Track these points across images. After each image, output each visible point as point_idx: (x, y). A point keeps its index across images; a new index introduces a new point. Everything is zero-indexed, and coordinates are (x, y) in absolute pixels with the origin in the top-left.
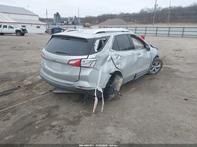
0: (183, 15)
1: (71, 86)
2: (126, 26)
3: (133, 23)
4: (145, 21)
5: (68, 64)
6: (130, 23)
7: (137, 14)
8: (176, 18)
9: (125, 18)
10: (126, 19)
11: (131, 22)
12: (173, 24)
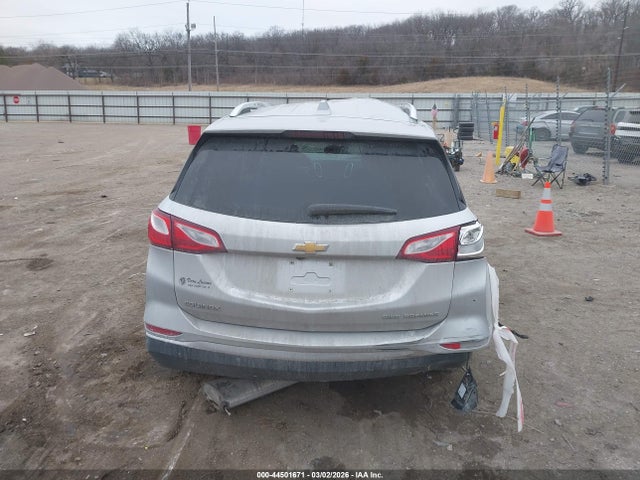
0: (250, 59)
1: (404, 354)
2: (64, 92)
3: (96, 84)
4: (139, 75)
5: (402, 256)
6: (86, 83)
7: (102, 50)
8: (234, 71)
9: (63, 64)
10: (67, 66)
11: (89, 79)
12: (228, 88)
